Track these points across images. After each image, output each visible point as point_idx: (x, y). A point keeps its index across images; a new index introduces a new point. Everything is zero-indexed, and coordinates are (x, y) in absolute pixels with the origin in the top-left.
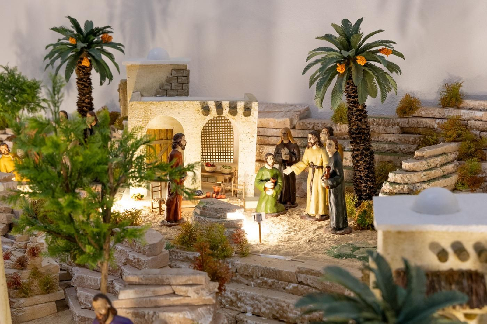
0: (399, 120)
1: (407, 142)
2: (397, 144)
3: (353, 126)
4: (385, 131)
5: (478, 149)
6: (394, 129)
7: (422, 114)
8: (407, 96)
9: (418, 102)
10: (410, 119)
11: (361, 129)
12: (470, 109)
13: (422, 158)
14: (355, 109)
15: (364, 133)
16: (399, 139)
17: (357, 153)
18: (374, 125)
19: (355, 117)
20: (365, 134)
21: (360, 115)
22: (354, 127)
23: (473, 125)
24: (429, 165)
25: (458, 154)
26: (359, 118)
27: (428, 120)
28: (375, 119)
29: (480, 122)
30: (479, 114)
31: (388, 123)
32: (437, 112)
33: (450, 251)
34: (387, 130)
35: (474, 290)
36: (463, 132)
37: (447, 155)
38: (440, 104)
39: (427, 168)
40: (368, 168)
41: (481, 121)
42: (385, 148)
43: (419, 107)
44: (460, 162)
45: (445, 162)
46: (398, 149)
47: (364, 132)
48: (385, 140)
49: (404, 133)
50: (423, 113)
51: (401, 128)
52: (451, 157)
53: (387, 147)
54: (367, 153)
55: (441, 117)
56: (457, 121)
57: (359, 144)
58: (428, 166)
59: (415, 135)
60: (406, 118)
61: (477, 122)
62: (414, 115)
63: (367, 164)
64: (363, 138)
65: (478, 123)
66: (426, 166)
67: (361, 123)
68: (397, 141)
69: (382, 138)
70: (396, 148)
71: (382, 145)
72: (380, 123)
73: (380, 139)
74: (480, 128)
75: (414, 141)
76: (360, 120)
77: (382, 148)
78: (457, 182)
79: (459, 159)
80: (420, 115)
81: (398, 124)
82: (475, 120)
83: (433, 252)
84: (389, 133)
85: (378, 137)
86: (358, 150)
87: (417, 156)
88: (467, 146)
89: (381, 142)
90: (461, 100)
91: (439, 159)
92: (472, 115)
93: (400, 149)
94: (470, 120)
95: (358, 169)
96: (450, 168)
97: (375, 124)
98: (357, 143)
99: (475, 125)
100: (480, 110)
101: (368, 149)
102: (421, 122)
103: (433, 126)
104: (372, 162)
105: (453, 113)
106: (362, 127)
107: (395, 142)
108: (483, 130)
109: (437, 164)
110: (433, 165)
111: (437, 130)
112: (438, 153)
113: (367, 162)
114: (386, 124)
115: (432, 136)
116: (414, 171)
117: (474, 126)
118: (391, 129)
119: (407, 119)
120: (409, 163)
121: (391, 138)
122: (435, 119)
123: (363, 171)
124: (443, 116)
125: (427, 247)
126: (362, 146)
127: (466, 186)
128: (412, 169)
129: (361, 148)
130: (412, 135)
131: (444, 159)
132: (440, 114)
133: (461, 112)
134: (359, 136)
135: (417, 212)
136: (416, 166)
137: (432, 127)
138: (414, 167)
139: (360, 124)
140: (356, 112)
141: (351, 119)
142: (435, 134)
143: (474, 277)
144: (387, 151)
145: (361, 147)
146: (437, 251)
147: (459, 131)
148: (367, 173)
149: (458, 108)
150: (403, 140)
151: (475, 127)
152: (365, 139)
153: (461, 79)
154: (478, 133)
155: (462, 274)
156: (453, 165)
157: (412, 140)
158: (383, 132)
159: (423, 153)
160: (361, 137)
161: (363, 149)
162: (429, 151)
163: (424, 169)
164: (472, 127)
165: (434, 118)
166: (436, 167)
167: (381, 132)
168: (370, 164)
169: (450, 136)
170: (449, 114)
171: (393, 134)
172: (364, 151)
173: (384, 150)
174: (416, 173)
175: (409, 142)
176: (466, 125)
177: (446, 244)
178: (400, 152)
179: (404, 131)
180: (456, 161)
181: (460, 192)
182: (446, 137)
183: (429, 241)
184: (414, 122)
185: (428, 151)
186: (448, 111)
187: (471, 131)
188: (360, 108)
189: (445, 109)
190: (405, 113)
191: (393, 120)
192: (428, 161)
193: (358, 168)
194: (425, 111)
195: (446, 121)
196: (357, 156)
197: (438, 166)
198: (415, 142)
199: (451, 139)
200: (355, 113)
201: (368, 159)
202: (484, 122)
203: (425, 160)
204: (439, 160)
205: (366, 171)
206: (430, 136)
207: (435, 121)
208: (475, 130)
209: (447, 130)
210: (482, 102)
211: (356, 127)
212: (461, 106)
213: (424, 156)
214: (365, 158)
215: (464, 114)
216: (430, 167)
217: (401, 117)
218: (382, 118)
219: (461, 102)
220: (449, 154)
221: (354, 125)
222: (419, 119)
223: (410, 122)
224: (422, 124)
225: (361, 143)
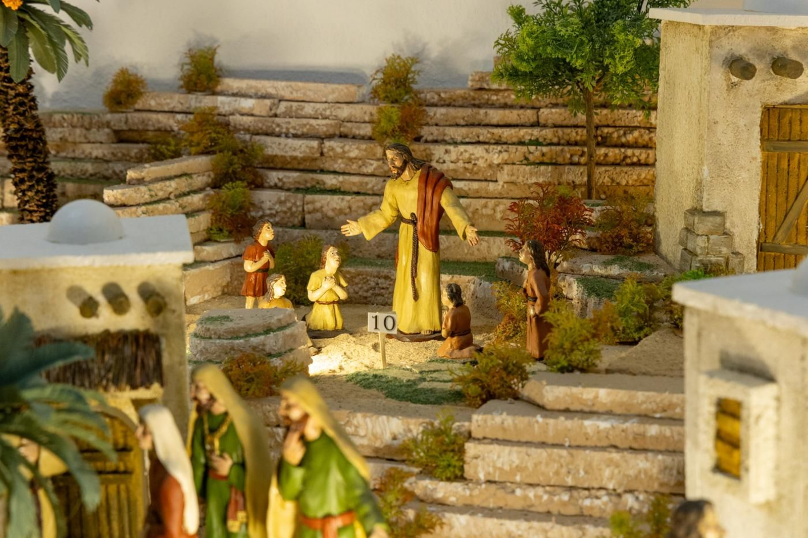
0: (109, 116)
1: (128, 158)
2: (107, 162)
3: (9, 125)
4: (86, 137)
5: (248, 166)
6: (103, 134)
7: (150, 105)
8: (124, 72)
9: (142, 82)
10: (129, 115)
11: (27, 130)
12: (234, 95)
13: (140, 181)
14: (12, 93)
15: (31, 138)
16: (113, 154)
17: (21, 175)
18: (63, 127)
19: (12, 107)
20: (34, 139)
21: (22, 104)
22: (12, 127)
23: (238, 122)
24: (153, 193)
25: (212, 176)
26: (22, 109)
27: (160, 117)
28: (65, 116)
29: (250, 118)
30: (247, 104)
31: (91, 123)
32: (176, 101)
33: (101, 299)
34: (88, 136)
35: (139, 361)
36: (219, 135)
37: (191, 178)
38: (181, 87)
39: (148, 201)
40: (45, 205)
41: (252, 115)
42: (87, 171)
43: (145, 93)
44: (216, 190)
45: (187, 190)
46: (110, 171)
47: (31, 136)
48: (86, 156)
49: (121, 141)
50: (153, 103)
51: (116, 132)
52: (199, 181)
53: (90, 168)
54: (40, 176)
55: (185, 109)
56: (211, 117)
57: (23, 159)
58: (151, 196)
59: (141, 146)
60: (122, 112)
61: (245, 118)
62: (137, 106)
63: (43, 198)
64: (30, 146)
65: (247, 120)
66: (147, 196)
67: (26, 119)
68: (109, 157)
69: (80, 151)
70: (107, 170)
71: (80, 165)
72: (74, 124)
73: (78, 153)
74: (251, 128)
75: (138, 156)
76: (23, 114)
77: (82, 170)
78: (210, 226)
79: (216, 185)
80: (147, 107)
81: (108, 124)
82: (243, 115)
83: (75, 303)
84: (93, 143)
85: (74, 151)
86: (22, 170)
87: (132, 179)
88: (226, 160)
89: (80, 160)
90: (217, 79)
91: (173, 184)
92: (237, 106)
93: (114, 172)
94: (232, 114)
95: (27, 207)
96: (196, 200)
97: (65, 125)
98: (20, 157)
99: (242, 123)
100: (251, 97)
101: (41, 169)
102: (149, 120)
103: (171, 127)
104: (52, 194)
105: (205, 102)
106: (28, 126)
107: (105, 158)
108: (256, 132)
109: (171, 193)
110: (161, 194)
111: (178, 133)
112: (173, 173)
113: (42, 192)
114: (86, 124)
115: (168, 144)
116: (124, 205)
117: (241, 125)
118: (94, 134)
119: (124, 115)
120: (115, 191)
121: (98, 151)
122: (174, 114)
123: (36, 211)
124: (188, 108)
125: (64, 295)
126: (30, 162)
127: (226, 233)
128: (120, 203)
129: (28, 166)
130: (135, 145)
131: (184, 184)
132: (182, 104)
133: (217, 100)
134: (23, 143)
135: (54, 242)
136: (127, 195)
137: (169, 129)
138: (123, 198)
139: (23, 122)
140: (15, 97)
141: (6, 112)
142: (173, 142)
143: (141, 341)
144: (91, 175)
145: (28, 164)
146: (80, 301)
147: (214, 135)
148: (43, 214)
149: (214, 93)
150: (120, 155)
151: (242, 127)
152: (35, 149)
153: (216, 41)
154: (248, 137)
155: (124, 337)
156: (201, 196)
157: (136, 153)
158: (83, 140)
159: (142, 172)
160: (26, 145)
161: (33, 169)
162: (153, 168)
163: (142, 201)
164: (238, 126)
165: (172, 112)
166: (168, 199)
167: (78, 140)
168: (47, 197)
169: (198, 144)
170: (198, 105)
171: (101, 143)
172: (35, 173)
173: (84, 174)
174: (127, 209)
175: (131, 158)
176: (228, 124)
177: (94, 289)
178: (115, 177)
179: (120, 137)
180: (208, 189)
181: (216, 244)
182: (191, 146)
183: (66, 285)
184: (136, 120)
185: (151, 170)
186: (196, 98)
187: (236, 135)
188: (21, 90)
189: (190, 96)
190: (119, 103)
191: (99, 116)
192: (151, 186)
193: (25, 205)
194: (155, 100)
195: (191, 117)
196: (22, 181)
197: (172, 196)
198: (141, 157)
199: (199, 149)
200: (11, 99)
201: (44, 187)
202: (257, 118)
203: (145, 185)
204: (172, 186)
205: (40, 212)
206: (164, 147)
207: (174, 117)
208: (242, 132)
209: (192, 134)
210: (253, 83)
211: (16, 126)
212: (219, 88)
213: (143, 179)
214: (38, 185)
215: (223, 103)
216: (155, 199)
217: (112, 112)
218: (77, 113)
219: (218, 83)
220: (194, 176)
221: (12, 122)
222: (145, 115)
223: (130, 120)
224: (150, 123)
225: (28, 157)
